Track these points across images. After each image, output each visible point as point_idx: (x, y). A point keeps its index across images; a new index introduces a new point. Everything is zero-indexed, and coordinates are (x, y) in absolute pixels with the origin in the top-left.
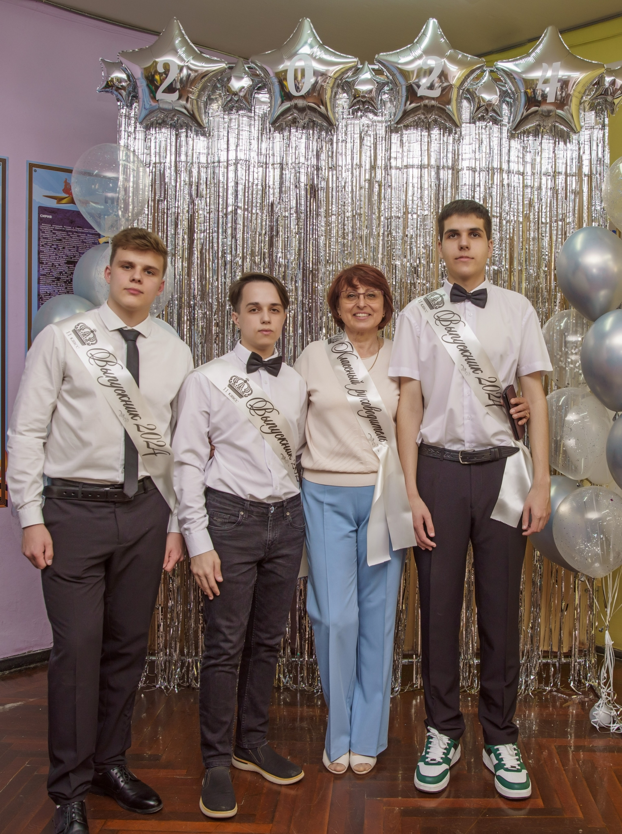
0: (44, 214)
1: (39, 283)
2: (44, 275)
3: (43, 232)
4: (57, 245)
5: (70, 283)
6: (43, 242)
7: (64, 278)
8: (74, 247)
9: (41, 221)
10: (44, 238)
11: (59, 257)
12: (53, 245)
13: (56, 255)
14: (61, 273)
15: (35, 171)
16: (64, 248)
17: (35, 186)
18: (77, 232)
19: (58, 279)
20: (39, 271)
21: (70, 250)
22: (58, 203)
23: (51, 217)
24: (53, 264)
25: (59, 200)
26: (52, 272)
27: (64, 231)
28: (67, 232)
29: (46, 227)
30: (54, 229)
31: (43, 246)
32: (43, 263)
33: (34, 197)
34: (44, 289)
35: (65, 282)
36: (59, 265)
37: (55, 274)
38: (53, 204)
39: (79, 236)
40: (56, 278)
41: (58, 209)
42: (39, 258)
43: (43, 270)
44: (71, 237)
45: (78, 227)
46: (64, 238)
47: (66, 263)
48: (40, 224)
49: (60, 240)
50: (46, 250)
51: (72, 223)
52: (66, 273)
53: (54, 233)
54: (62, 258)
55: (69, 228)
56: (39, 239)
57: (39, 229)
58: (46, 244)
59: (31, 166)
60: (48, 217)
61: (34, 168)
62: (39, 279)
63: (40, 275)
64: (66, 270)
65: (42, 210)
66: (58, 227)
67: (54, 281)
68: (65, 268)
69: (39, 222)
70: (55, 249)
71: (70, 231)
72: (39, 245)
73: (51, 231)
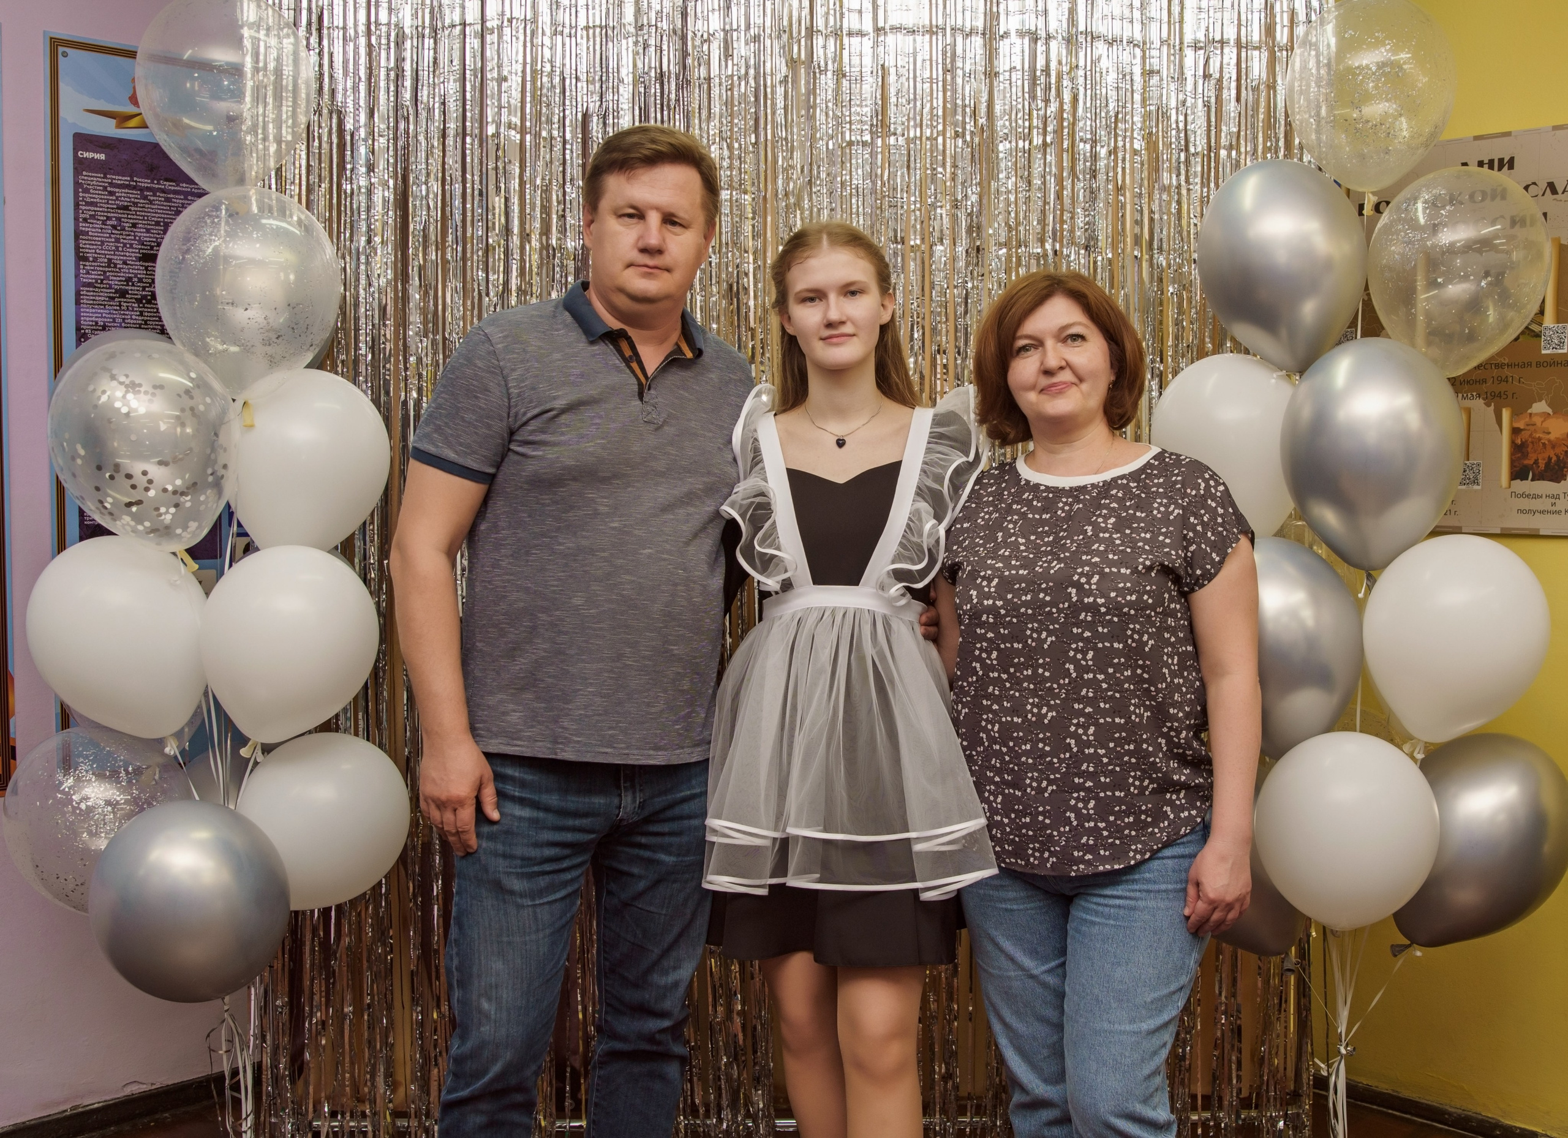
0: (87, 150)
1: (78, 302)
2: (89, 285)
3: (86, 191)
4: (119, 219)
5: (149, 302)
6: (86, 211)
7: (135, 291)
8: (157, 223)
9: (80, 166)
10: (88, 204)
11: (125, 245)
12: (108, 218)
13: (117, 240)
14: (128, 280)
15: (65, 55)
16: (134, 225)
17: (63, 87)
18: (163, 191)
19: (123, 294)
20: (77, 276)
21: (148, 231)
22: (119, 126)
23: (102, 157)
24: (110, 260)
25: (123, 119)
26: (107, 278)
27: (134, 188)
28: (142, 190)
29: (93, 179)
30: (111, 184)
31: (85, 220)
32: (86, 259)
33: (63, 113)
34: (90, 316)
35: (139, 301)
36: (125, 263)
37: (116, 282)
38: (107, 128)
39: (168, 200)
40: (117, 291)
41: (120, 140)
42: (77, 248)
43: (88, 273)
44: (151, 202)
45: (166, 180)
46: (135, 204)
47: (140, 259)
48: (77, 172)
49: (126, 208)
50: (93, 229)
51: (151, 170)
52: (140, 280)
53: (111, 193)
54: (131, 245)
55: (145, 183)
56: (77, 206)
57: (77, 185)
58: (93, 217)
59: (56, 45)
60: (97, 156)
61: (61, 49)
62: (78, 294)
63: (79, 285)
64: (141, 272)
65: (82, 141)
66: (119, 180)
67: (112, 298)
68: (137, 269)
69: (75, 169)
70: (114, 227)
71: (148, 189)
72: (76, 219)
73: (105, 188)
